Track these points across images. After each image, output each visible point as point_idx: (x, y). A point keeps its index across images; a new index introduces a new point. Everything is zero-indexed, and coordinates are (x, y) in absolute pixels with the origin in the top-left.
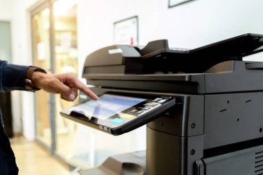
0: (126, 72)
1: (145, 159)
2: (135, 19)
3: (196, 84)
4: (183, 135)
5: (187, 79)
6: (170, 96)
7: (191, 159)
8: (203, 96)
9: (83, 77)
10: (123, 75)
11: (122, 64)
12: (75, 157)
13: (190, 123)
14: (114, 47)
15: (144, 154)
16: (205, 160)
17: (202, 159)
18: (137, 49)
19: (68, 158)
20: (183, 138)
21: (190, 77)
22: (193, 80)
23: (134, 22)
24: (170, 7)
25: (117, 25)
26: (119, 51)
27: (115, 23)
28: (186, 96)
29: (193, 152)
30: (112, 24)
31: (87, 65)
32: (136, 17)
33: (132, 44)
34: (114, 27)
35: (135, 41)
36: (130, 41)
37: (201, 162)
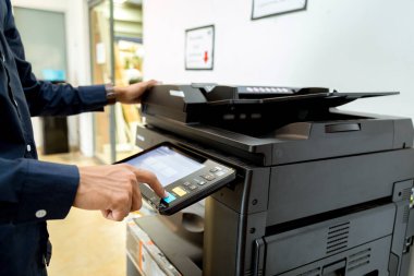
0: (188, 120)
2: (211, 29)
3: (262, 155)
4: (242, 212)
5: (250, 150)
7: (250, 237)
8: (269, 168)
10: (184, 124)
13: (251, 199)
16: (268, 239)
17: (263, 238)
18: (203, 90)
20: (242, 216)
21: (255, 147)
22: (258, 152)
23: (209, 33)
24: (253, 19)
25: (190, 33)
26: (181, 94)
27: (187, 31)
28: (248, 169)
29: (253, 230)
32: (212, 26)
33: (206, 59)
34: (186, 36)
35: (209, 55)
36: (203, 56)
37: (261, 241)
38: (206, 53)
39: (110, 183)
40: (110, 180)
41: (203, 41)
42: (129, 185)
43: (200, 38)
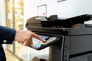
0: (42, 26)
1: (48, 57)
2: (45, 6)
3: (67, 32)
5: (64, 30)
6: (58, 36)
7: (65, 58)
8: (70, 36)
9: (26, 27)
10: (41, 27)
11: (41, 23)
12: (22, 56)
13: (65, 46)
14: (38, 17)
15: (48, 56)
16: (70, 59)
17: (69, 59)
18: (46, 18)
19: (20, 56)
20: (62, 51)
21: (65, 29)
23: (45, 7)
24: (58, 2)
25: (39, 7)
26: (40, 18)
27: (38, 7)
28: (63, 36)
29: (66, 56)
30: (37, 7)
31: (27, 23)
32: (46, 5)
33: (44, 15)
34: (38, 8)
35: (45, 13)
36: (43, 14)
37: (68, 60)
38: (44, 13)
39: (24, 34)
40: (24, 33)
41: (43, 9)
42: (30, 35)
43: (42, 8)
